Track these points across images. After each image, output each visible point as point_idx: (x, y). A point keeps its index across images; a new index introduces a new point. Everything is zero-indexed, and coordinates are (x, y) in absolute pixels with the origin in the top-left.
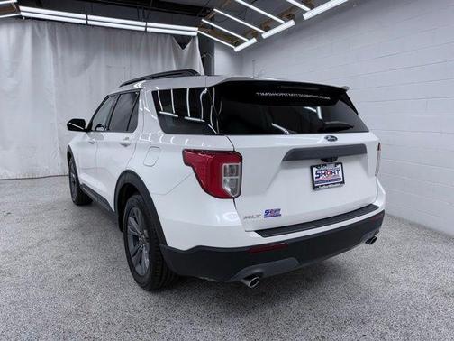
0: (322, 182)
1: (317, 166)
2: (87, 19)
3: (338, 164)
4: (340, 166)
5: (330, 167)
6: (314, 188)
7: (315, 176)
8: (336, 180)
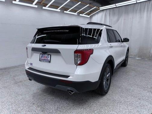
0: (42, 59)
1: (41, 54)
2: (116, 5)
3: (49, 55)
4: (50, 56)
5: (46, 55)
6: (40, 60)
7: (41, 57)
8: (47, 60)
